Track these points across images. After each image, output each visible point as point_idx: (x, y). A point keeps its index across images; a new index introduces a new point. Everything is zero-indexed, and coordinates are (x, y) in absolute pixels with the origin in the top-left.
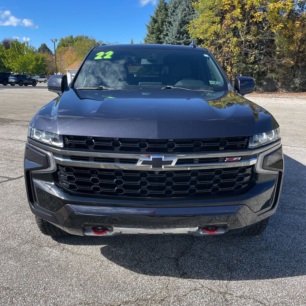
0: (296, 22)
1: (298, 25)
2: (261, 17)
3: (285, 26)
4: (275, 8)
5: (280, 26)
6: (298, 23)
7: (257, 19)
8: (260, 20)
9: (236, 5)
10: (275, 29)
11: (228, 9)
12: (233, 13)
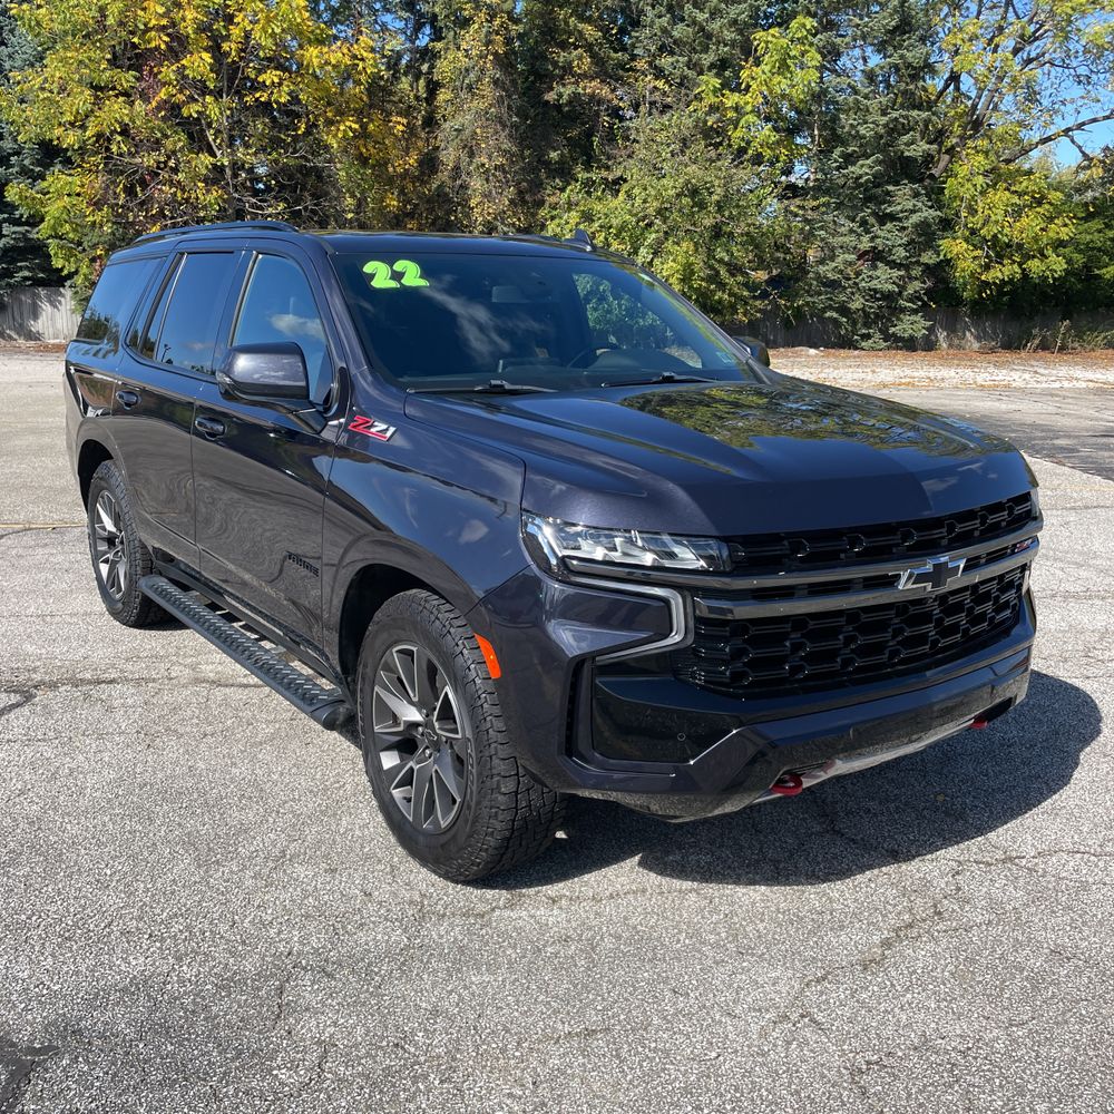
0: (394, 119)
1: (400, 128)
2: (286, 89)
3: (364, 127)
4: (327, 63)
5: (350, 128)
6: (399, 123)
7: (272, 93)
8: (282, 100)
9: (192, 36)
10: (335, 136)
11: (163, 46)
12: (184, 62)
